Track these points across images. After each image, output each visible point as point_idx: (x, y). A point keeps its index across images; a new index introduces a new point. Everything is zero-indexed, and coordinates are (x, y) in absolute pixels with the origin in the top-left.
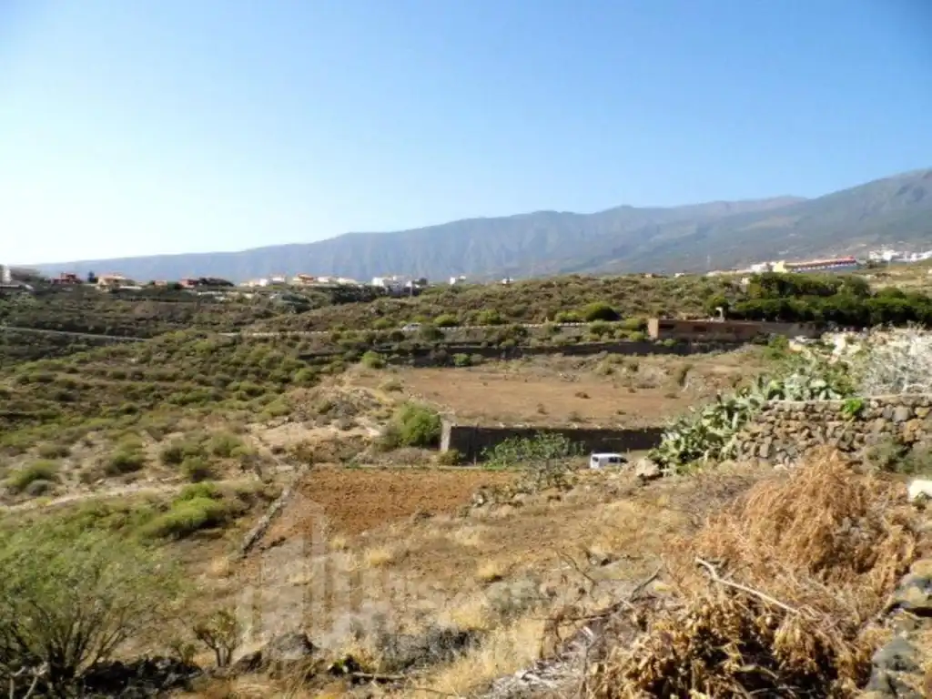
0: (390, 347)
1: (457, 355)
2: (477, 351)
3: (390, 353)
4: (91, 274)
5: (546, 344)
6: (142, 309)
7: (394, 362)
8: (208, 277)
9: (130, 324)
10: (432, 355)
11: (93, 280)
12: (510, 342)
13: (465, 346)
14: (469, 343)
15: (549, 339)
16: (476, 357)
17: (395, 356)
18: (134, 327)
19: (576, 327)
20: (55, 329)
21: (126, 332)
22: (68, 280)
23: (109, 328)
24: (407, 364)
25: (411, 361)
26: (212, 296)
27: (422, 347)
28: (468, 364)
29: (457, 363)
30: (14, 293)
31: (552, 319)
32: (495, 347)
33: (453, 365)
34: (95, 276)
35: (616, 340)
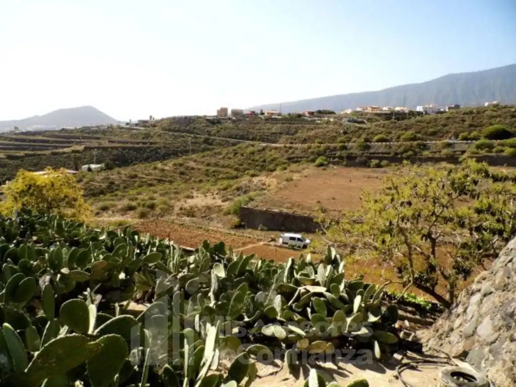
0: (335, 154)
1: (373, 160)
2: (386, 158)
3: (334, 158)
4: (262, 111)
5: (437, 155)
6: (276, 128)
7: (334, 163)
8: (321, 109)
9: (268, 136)
10: (357, 160)
11: (262, 114)
12: (410, 153)
13: (380, 155)
14: (383, 153)
15: (440, 152)
16: (384, 162)
17: (336, 160)
18: (269, 137)
19: (467, 143)
20: (236, 139)
21: (265, 140)
22: (251, 114)
23: (258, 138)
24: (342, 165)
25: (345, 163)
26: (314, 121)
27: (354, 155)
28: (378, 166)
29: (372, 166)
30: (225, 121)
31: (457, 137)
32: (399, 156)
33: (369, 167)
34: (263, 112)
35: (493, 154)
